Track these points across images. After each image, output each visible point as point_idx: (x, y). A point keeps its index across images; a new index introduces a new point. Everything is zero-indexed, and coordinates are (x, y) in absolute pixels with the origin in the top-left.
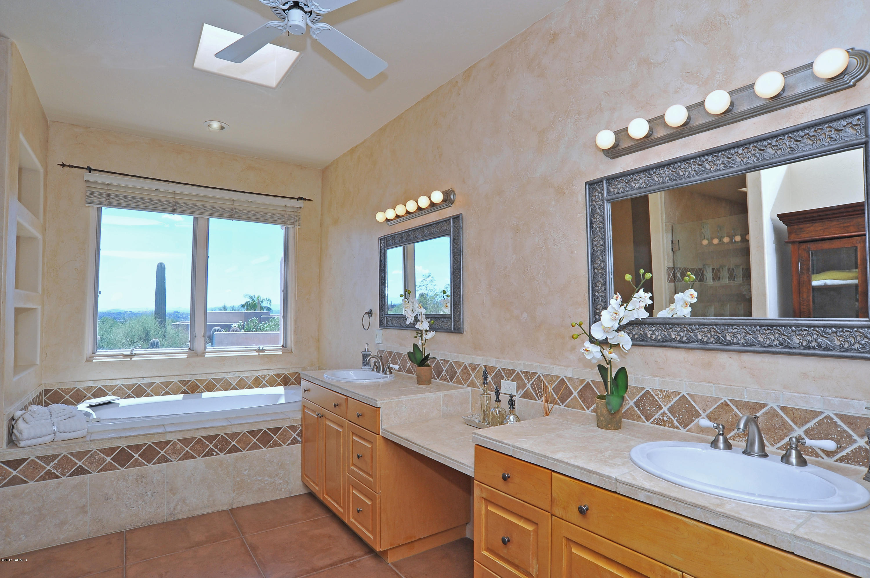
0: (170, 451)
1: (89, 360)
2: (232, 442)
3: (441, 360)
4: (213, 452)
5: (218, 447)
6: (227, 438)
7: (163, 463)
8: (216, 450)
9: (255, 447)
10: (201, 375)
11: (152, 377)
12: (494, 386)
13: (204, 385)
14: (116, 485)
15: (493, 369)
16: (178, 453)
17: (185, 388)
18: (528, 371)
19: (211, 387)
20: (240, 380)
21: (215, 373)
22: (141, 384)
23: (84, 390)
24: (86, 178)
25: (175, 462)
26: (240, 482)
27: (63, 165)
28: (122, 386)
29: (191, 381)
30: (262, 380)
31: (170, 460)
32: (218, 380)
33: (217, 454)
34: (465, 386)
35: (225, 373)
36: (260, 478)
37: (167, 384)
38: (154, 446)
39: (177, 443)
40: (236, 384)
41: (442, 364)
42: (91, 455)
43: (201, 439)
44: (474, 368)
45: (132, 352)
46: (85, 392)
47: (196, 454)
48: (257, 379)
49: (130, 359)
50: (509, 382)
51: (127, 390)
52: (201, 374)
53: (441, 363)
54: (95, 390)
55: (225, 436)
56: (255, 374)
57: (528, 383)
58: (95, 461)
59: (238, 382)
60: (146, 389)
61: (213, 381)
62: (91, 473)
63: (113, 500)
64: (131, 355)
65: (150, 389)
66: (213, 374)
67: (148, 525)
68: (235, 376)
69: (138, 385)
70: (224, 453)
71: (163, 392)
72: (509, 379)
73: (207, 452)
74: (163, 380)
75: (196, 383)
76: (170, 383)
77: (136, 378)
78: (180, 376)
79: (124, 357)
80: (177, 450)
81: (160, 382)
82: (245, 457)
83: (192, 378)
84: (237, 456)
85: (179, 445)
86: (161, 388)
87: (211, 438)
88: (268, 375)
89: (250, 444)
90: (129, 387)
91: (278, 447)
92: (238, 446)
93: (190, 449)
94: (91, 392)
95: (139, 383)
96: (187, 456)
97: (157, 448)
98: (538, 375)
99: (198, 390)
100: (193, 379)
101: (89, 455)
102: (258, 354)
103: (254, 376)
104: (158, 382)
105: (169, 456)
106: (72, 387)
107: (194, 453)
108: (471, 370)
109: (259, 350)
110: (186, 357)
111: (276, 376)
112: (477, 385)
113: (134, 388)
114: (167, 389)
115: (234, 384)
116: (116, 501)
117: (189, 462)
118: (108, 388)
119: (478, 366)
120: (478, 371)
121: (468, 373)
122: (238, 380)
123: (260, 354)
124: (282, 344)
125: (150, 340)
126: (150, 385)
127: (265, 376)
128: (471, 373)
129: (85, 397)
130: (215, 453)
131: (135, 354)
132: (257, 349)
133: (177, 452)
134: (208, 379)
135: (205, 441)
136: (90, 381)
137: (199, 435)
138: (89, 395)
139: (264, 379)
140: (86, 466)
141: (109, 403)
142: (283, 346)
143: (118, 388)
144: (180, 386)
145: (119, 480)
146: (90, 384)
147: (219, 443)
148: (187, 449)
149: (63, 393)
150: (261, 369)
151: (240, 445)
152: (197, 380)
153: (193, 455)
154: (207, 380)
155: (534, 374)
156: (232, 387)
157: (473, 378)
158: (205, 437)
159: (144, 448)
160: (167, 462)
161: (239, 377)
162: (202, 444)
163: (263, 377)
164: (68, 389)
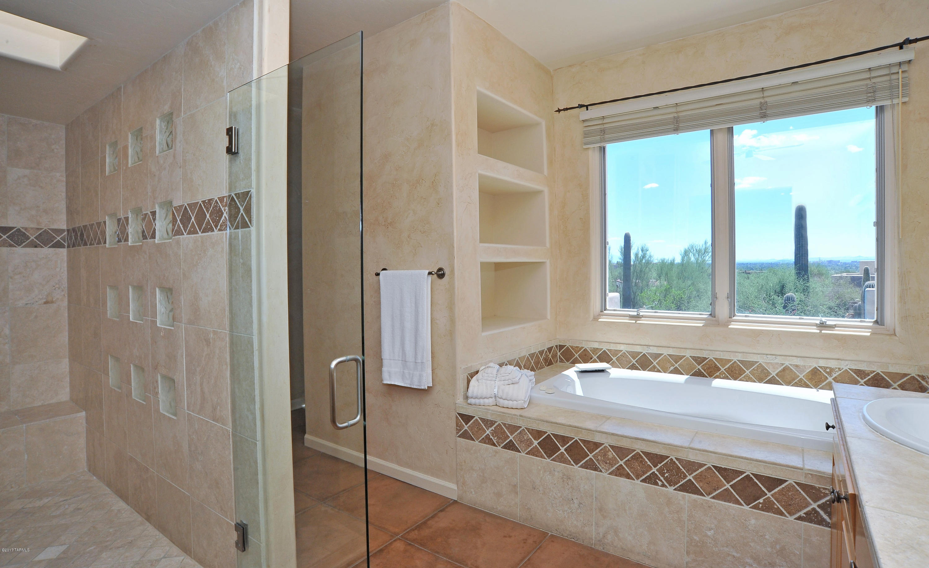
0: (599, 457)
1: (596, 319)
2: (687, 474)
4: (657, 480)
5: (666, 476)
6: (679, 465)
7: (592, 470)
8: (662, 478)
9: (725, 496)
10: (722, 353)
11: (658, 346)
13: (726, 367)
14: (543, 476)
16: (610, 463)
17: (699, 367)
19: (737, 372)
20: (784, 370)
21: (743, 353)
22: (646, 354)
23: (590, 351)
24: (583, 118)
25: (606, 475)
26: (699, 544)
27: (559, 111)
28: (626, 353)
29: (707, 359)
30: (826, 375)
31: (600, 469)
32: (749, 364)
33: (663, 485)
35: (759, 354)
36: (735, 554)
37: (676, 359)
38: (582, 445)
39: (609, 449)
40: (777, 375)
42: (520, 431)
43: (640, 455)
45: (638, 314)
46: (591, 353)
47: (633, 474)
48: (816, 372)
49: (634, 322)
51: (631, 358)
52: (722, 351)
54: (600, 352)
55: (677, 462)
56: (814, 364)
58: (524, 441)
59: (780, 372)
60: (652, 361)
61: (739, 363)
62: (520, 452)
63: (540, 492)
64: (638, 317)
65: (656, 361)
66: (740, 354)
67: (573, 540)
68: (776, 361)
69: (643, 354)
70: (674, 488)
71: (672, 368)
73: (648, 476)
74: (671, 352)
75: (714, 362)
76: (681, 357)
77: (641, 345)
78: (693, 350)
79: (630, 319)
80: (609, 459)
81: (668, 355)
82: (709, 507)
83: (709, 355)
84: (695, 500)
85: (612, 454)
86: (670, 362)
87: (656, 459)
88: (839, 368)
89: (718, 489)
90: (634, 354)
91: (774, 513)
92: (697, 486)
93: (625, 463)
94: (597, 354)
95: (644, 352)
96: (620, 472)
97: (585, 448)
99: (718, 374)
100: (711, 358)
101: (519, 431)
102: (819, 331)
103: (810, 366)
104: (665, 354)
105: (599, 464)
106: (580, 346)
107: (630, 471)
109: (822, 325)
110: (702, 325)
111: (855, 373)
113: (639, 357)
114: (676, 365)
115: (774, 374)
116: (543, 494)
117: (623, 481)
118: (612, 353)
122: (780, 369)
123: (823, 332)
124: (875, 319)
125: (785, 294)
126: (657, 356)
127: (832, 370)
129: (591, 359)
130: (660, 483)
131: (642, 316)
132: (818, 322)
133: (608, 462)
134: (733, 360)
135: (646, 460)
136: (596, 342)
137: (639, 447)
138: (595, 357)
139: (830, 374)
140: (517, 443)
141: (602, 371)
142: (876, 322)
143: (622, 354)
144: (693, 364)
145: (545, 471)
146: (596, 345)
147: (667, 470)
148: (621, 463)
149: (573, 351)
150: (824, 357)
151: (701, 484)
152: (715, 359)
153: (629, 474)
154: (730, 361)
156: (770, 377)
158: (647, 454)
159: (570, 443)
160: (596, 471)
161: (783, 364)
162: (641, 462)
163: (828, 370)
164: (577, 347)
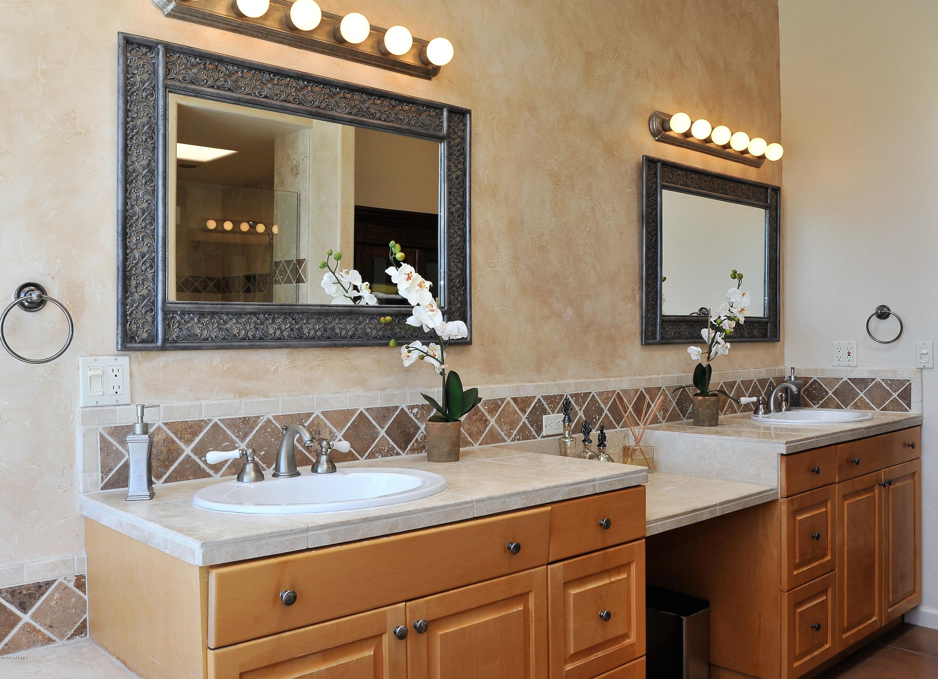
3: (411, 408)
12: (531, 428)
15: (529, 401)
18: (580, 392)
34: (476, 446)
41: (415, 415)
44: (494, 408)
50: (555, 415)
53: (411, 416)
57: (580, 410)
72: (554, 411)
98: (592, 395)
108: (489, 412)
112: (501, 436)
119: (503, 402)
120: (502, 410)
121: (481, 420)
128: (489, 417)
155: (587, 394)
157: (493, 425)
